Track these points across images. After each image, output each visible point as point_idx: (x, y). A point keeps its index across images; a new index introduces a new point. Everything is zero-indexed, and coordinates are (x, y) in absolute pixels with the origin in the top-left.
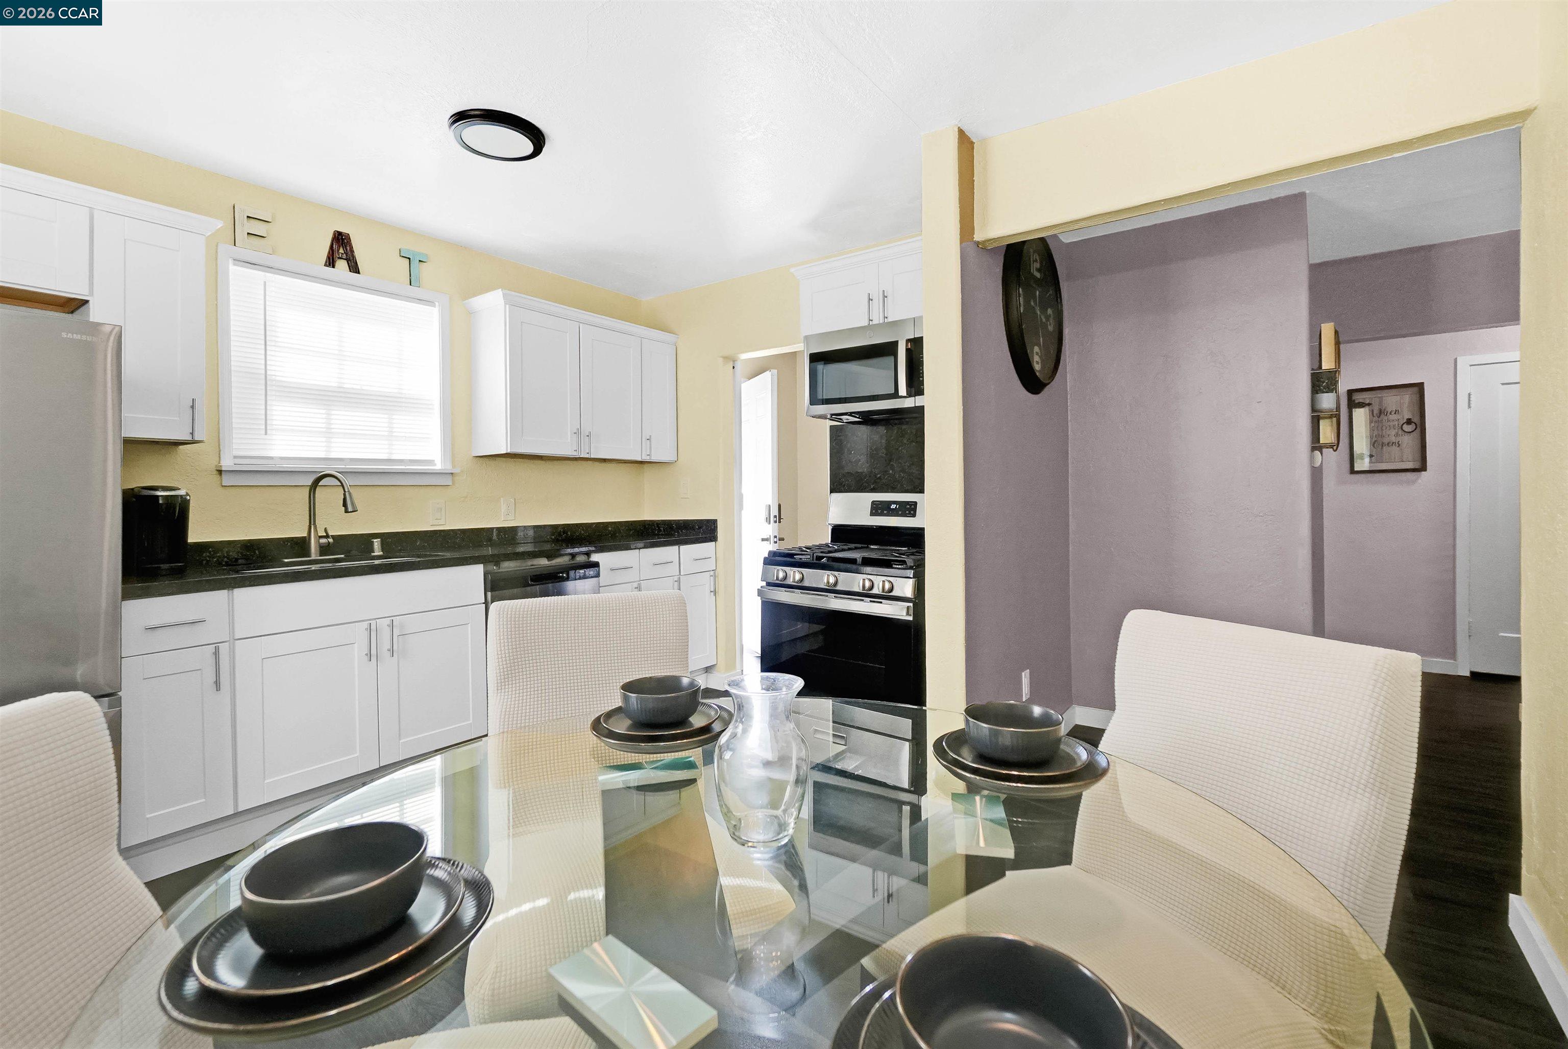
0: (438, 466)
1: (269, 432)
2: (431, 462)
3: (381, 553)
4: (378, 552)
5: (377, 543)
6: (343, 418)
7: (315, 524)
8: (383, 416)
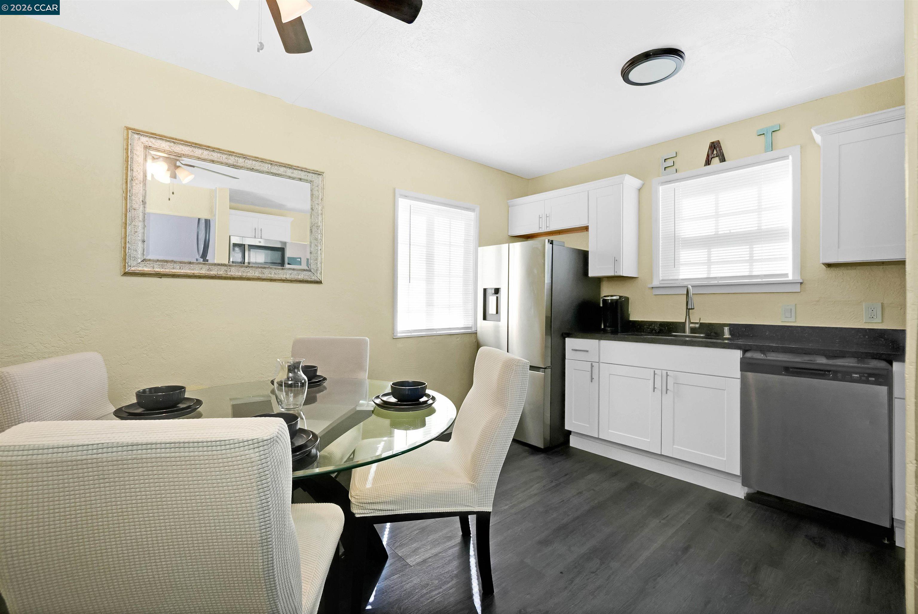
0: (790, 278)
1: (676, 266)
2: (786, 275)
3: (730, 336)
4: (727, 335)
5: (726, 329)
6: (718, 253)
7: (689, 315)
8: (745, 247)
